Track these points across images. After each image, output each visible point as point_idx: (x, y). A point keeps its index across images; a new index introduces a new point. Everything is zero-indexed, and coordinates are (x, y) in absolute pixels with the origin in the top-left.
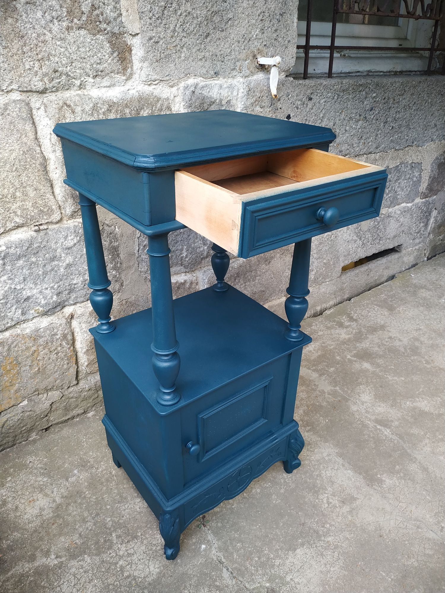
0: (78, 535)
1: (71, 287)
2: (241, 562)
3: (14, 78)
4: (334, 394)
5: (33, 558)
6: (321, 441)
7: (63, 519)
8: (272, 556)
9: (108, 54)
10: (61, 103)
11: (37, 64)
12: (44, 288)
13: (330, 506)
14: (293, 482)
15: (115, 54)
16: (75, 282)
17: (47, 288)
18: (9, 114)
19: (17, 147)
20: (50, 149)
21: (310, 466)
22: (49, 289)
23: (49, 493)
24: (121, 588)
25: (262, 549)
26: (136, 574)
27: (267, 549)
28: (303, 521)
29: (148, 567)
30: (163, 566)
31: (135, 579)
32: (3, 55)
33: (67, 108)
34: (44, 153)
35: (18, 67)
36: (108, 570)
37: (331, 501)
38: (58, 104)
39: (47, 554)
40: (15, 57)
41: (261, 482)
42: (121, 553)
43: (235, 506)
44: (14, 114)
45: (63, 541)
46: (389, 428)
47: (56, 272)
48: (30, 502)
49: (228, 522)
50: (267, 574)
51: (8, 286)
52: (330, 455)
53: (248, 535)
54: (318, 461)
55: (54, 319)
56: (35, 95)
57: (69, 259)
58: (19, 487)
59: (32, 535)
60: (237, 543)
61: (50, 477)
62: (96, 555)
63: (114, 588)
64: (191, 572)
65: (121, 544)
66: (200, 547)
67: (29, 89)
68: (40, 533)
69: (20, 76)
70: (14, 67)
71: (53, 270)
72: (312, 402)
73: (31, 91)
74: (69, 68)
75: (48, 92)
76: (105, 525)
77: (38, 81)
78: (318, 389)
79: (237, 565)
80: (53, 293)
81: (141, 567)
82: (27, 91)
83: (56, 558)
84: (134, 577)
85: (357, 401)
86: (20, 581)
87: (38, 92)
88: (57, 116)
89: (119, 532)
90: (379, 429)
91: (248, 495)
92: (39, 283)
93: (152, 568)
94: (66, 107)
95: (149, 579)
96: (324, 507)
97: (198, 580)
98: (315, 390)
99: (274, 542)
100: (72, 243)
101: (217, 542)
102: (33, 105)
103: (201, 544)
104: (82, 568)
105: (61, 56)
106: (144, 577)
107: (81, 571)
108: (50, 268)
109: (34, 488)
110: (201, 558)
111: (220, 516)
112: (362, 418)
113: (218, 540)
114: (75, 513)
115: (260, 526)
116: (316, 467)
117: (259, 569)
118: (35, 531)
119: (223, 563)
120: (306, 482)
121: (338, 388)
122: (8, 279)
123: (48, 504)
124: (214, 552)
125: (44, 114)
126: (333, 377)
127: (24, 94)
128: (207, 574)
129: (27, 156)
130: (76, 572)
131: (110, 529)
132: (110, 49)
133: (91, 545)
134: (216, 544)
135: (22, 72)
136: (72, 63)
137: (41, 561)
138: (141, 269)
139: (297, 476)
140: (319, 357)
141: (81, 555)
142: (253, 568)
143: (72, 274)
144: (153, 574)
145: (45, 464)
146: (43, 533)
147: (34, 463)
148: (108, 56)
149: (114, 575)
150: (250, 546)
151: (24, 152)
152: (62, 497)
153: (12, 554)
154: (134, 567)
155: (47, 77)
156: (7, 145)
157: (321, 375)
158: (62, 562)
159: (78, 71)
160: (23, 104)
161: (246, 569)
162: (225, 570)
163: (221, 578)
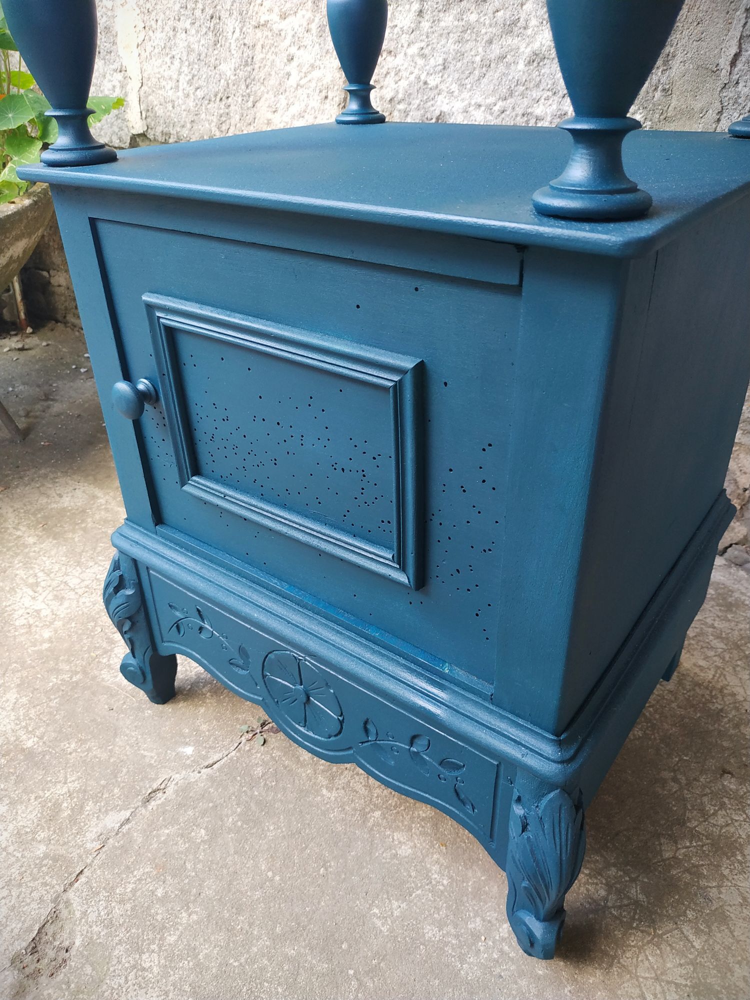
2: (149, 851)
8: (172, 940)
14: (485, 968)
25: (194, 902)
26: (117, 650)
27: (195, 917)
31: (106, 652)
43: (329, 795)
49: (269, 789)
50: (109, 935)
53: (236, 853)
60: (206, 828)
64: (120, 744)
66: (187, 744)
79: (140, 840)
84: (112, 650)
95: (104, 674)
97: (100, 762)
99: (221, 937)
101: (204, 776)
103: (198, 743)
110: (158, 754)
111: (285, 767)
113: (211, 778)
115: (272, 880)
117: (128, 906)
119: (145, 807)
124: (176, 776)
128: (116, 777)
134: (200, 775)
139: (523, 983)
142: (130, 887)
150: (200, 866)
161: (128, 867)
162: (126, 814)
163: (103, 810)
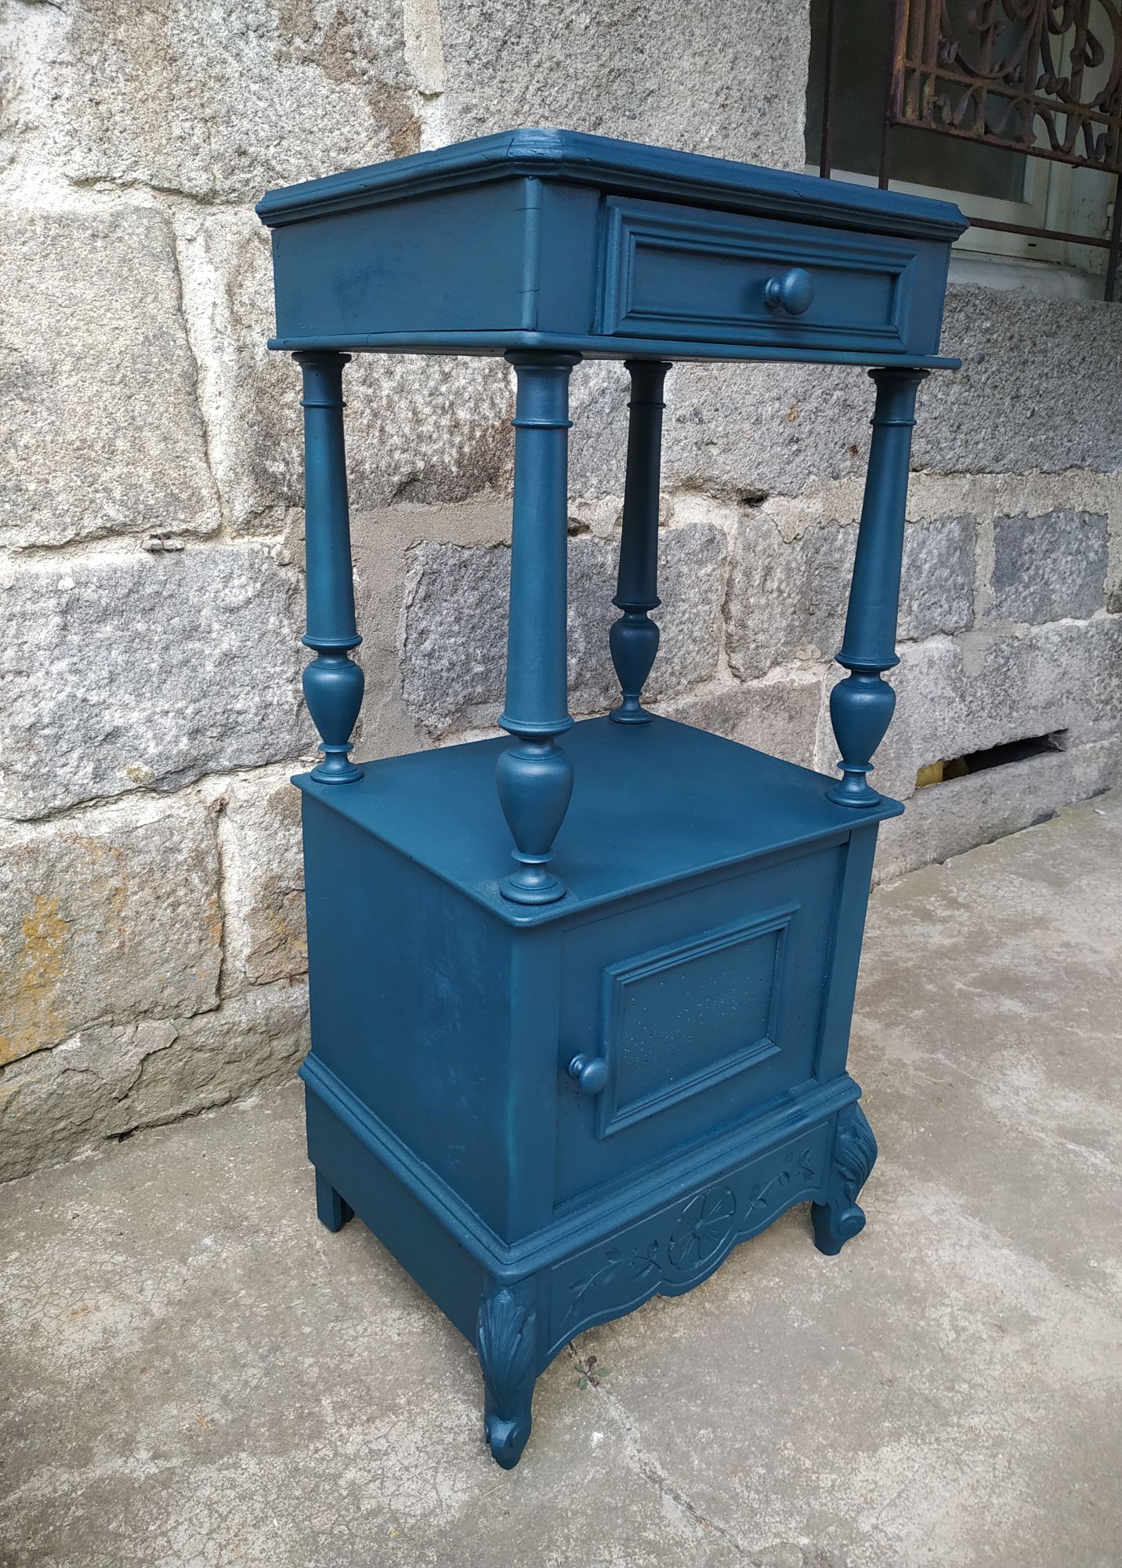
0: (217, 1401)
1: (228, 719)
2: (716, 1478)
3: (143, 153)
4: (932, 1068)
5: (82, 1458)
6: (912, 1177)
7: (174, 1357)
8: (808, 1463)
9: (367, 130)
10: (246, 233)
11: (200, 129)
12: (158, 710)
13: (963, 1337)
14: (844, 1277)
15: (383, 135)
16: (239, 706)
17: (167, 712)
18: (120, 239)
19: (133, 323)
20: (210, 344)
21: (888, 1238)
22: (171, 715)
23: (129, 1292)
24: (353, 1544)
25: (775, 1444)
26: (398, 1504)
27: (789, 1445)
28: (888, 1375)
29: (434, 1487)
30: (479, 1486)
31: (396, 1520)
32: (124, 94)
33: (261, 246)
34: (194, 349)
35: (155, 128)
36: (311, 1494)
37: (963, 1323)
38: (239, 233)
39: (127, 1447)
40: (150, 104)
41: (753, 1276)
42: (350, 1449)
44: (134, 242)
45: (175, 1415)
46: (1102, 1148)
47: (194, 670)
48: (75, 1313)
49: (664, 1375)
50: (799, 1513)
51: (68, 689)
52: (943, 1210)
53: (730, 1408)
54: (911, 1225)
55: (177, 805)
56: (187, 203)
57: (230, 641)
58: (43, 1277)
59: (79, 1397)
60: (700, 1429)
61: (132, 1252)
62: (275, 1453)
63: (332, 1543)
64: (567, 1503)
65: (349, 1426)
66: (588, 1438)
67: (174, 185)
68: (104, 1392)
69: (157, 152)
70: (147, 127)
71: (186, 662)
72: (873, 1086)
73: (178, 192)
74: (272, 150)
75: (218, 201)
76: (299, 1376)
77: (198, 169)
78: (886, 1057)
79: (703, 1486)
80: (180, 727)
81: (411, 1487)
82: (170, 191)
83: (155, 1457)
84: (394, 1513)
85: (1000, 1085)
86: (43, 1518)
87: (194, 197)
88: (235, 262)
89: (342, 1394)
90: (1074, 1152)
91: (718, 1308)
92: (148, 695)
93: (445, 1491)
94: (256, 243)
95: (440, 1520)
96: (945, 1339)
97: (589, 1525)
98: (876, 1059)
99: (808, 1427)
100: (241, 598)
101: (637, 1425)
102: (178, 228)
103: (590, 1428)
104: (233, 1487)
105: (257, 119)
106: (424, 1516)
107: (232, 1494)
108: (180, 657)
109: (87, 1278)
110: (594, 1465)
111: (641, 1359)
112: (1020, 1124)
113: (639, 1420)
114: (208, 1343)
115: (761, 1386)
116: (908, 1239)
117: (773, 1497)
118: (91, 1387)
119: (664, 1480)
120: (883, 1277)
121: (940, 1056)
122: (70, 671)
123: (127, 1319)
124: (630, 1449)
125: (204, 255)
126: (924, 1031)
127: (162, 197)
128: (615, 1509)
129: (152, 349)
130: (215, 1497)
131: (313, 1387)
132: (372, 121)
133: (259, 1426)
134: (635, 1429)
135: (164, 141)
136: (282, 138)
137: (106, 1466)
138: (409, 694)
140: (878, 985)
141: (228, 1452)
142: (753, 1495)
143: (233, 683)
144: (449, 1507)
145: (120, 1221)
146: (114, 1393)
147: (86, 1218)
148: (365, 134)
149: (330, 1506)
150: (739, 1437)
151: (146, 338)
152: (170, 1303)
153: (22, 1445)
154: (390, 1486)
155: (220, 164)
156: (109, 315)
157: (888, 1026)
158: (171, 1471)
159: (293, 161)
160: (158, 219)
161: (732, 1497)
162: (667, 1498)
163: (657, 1521)
